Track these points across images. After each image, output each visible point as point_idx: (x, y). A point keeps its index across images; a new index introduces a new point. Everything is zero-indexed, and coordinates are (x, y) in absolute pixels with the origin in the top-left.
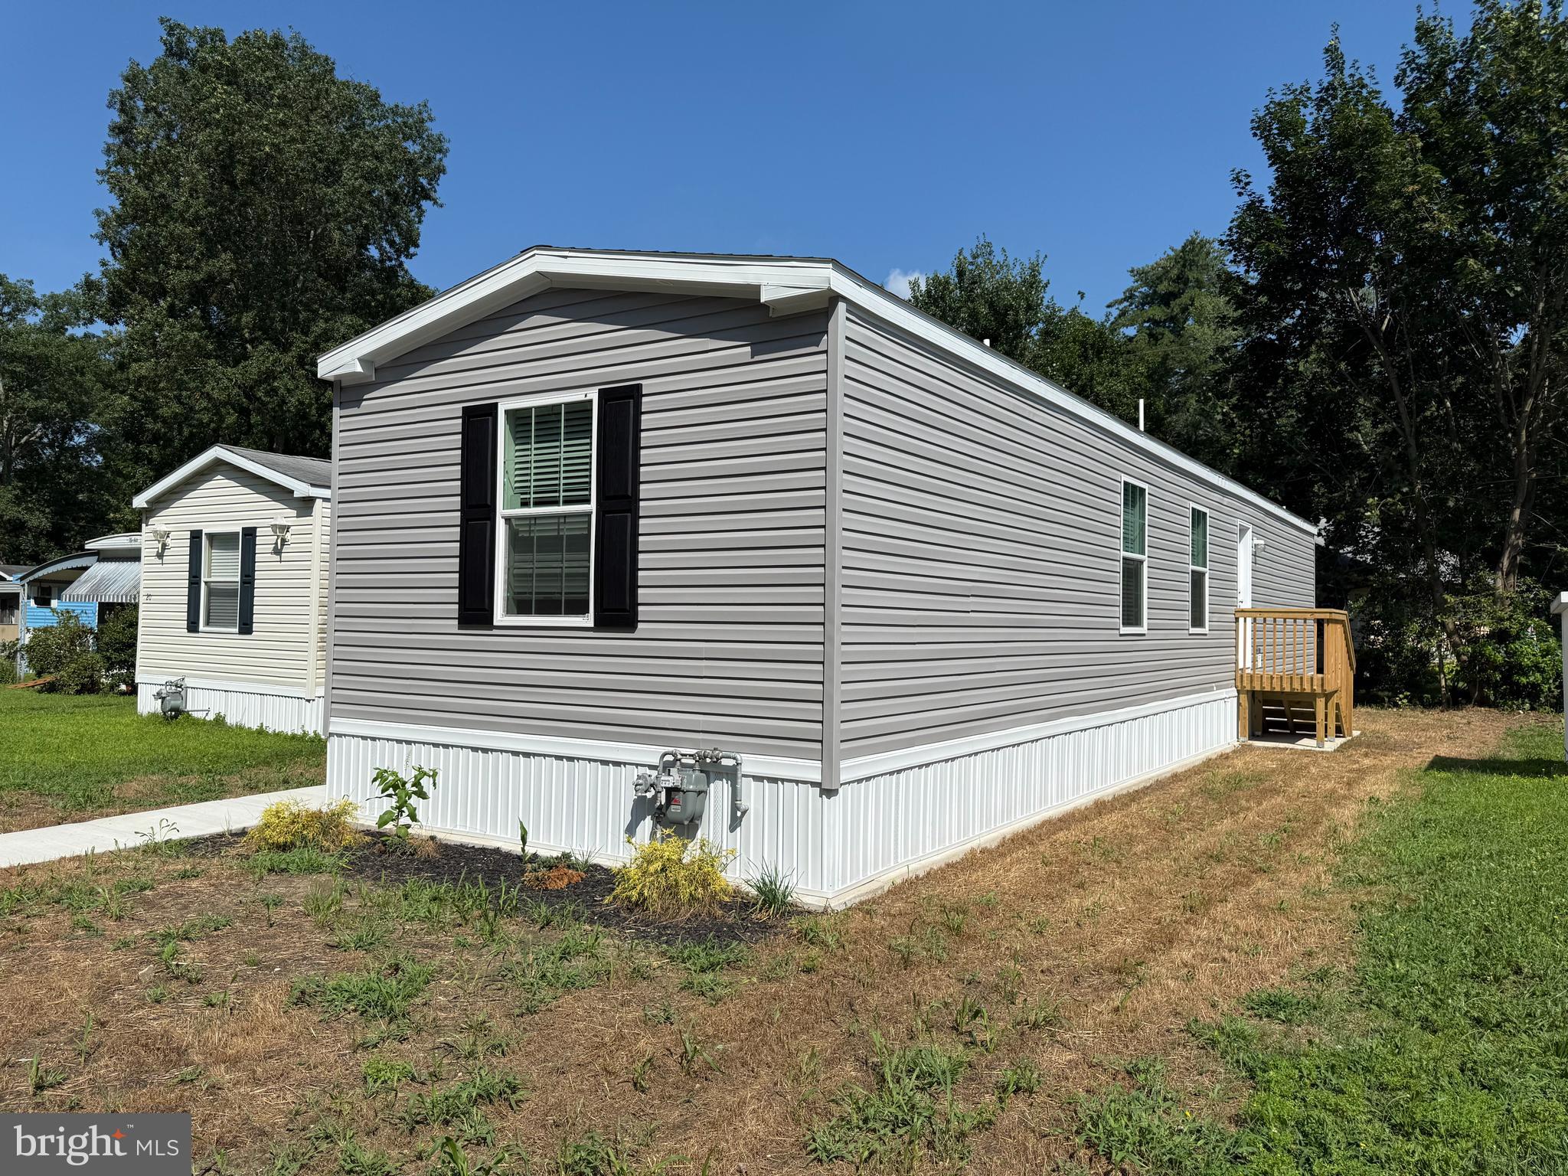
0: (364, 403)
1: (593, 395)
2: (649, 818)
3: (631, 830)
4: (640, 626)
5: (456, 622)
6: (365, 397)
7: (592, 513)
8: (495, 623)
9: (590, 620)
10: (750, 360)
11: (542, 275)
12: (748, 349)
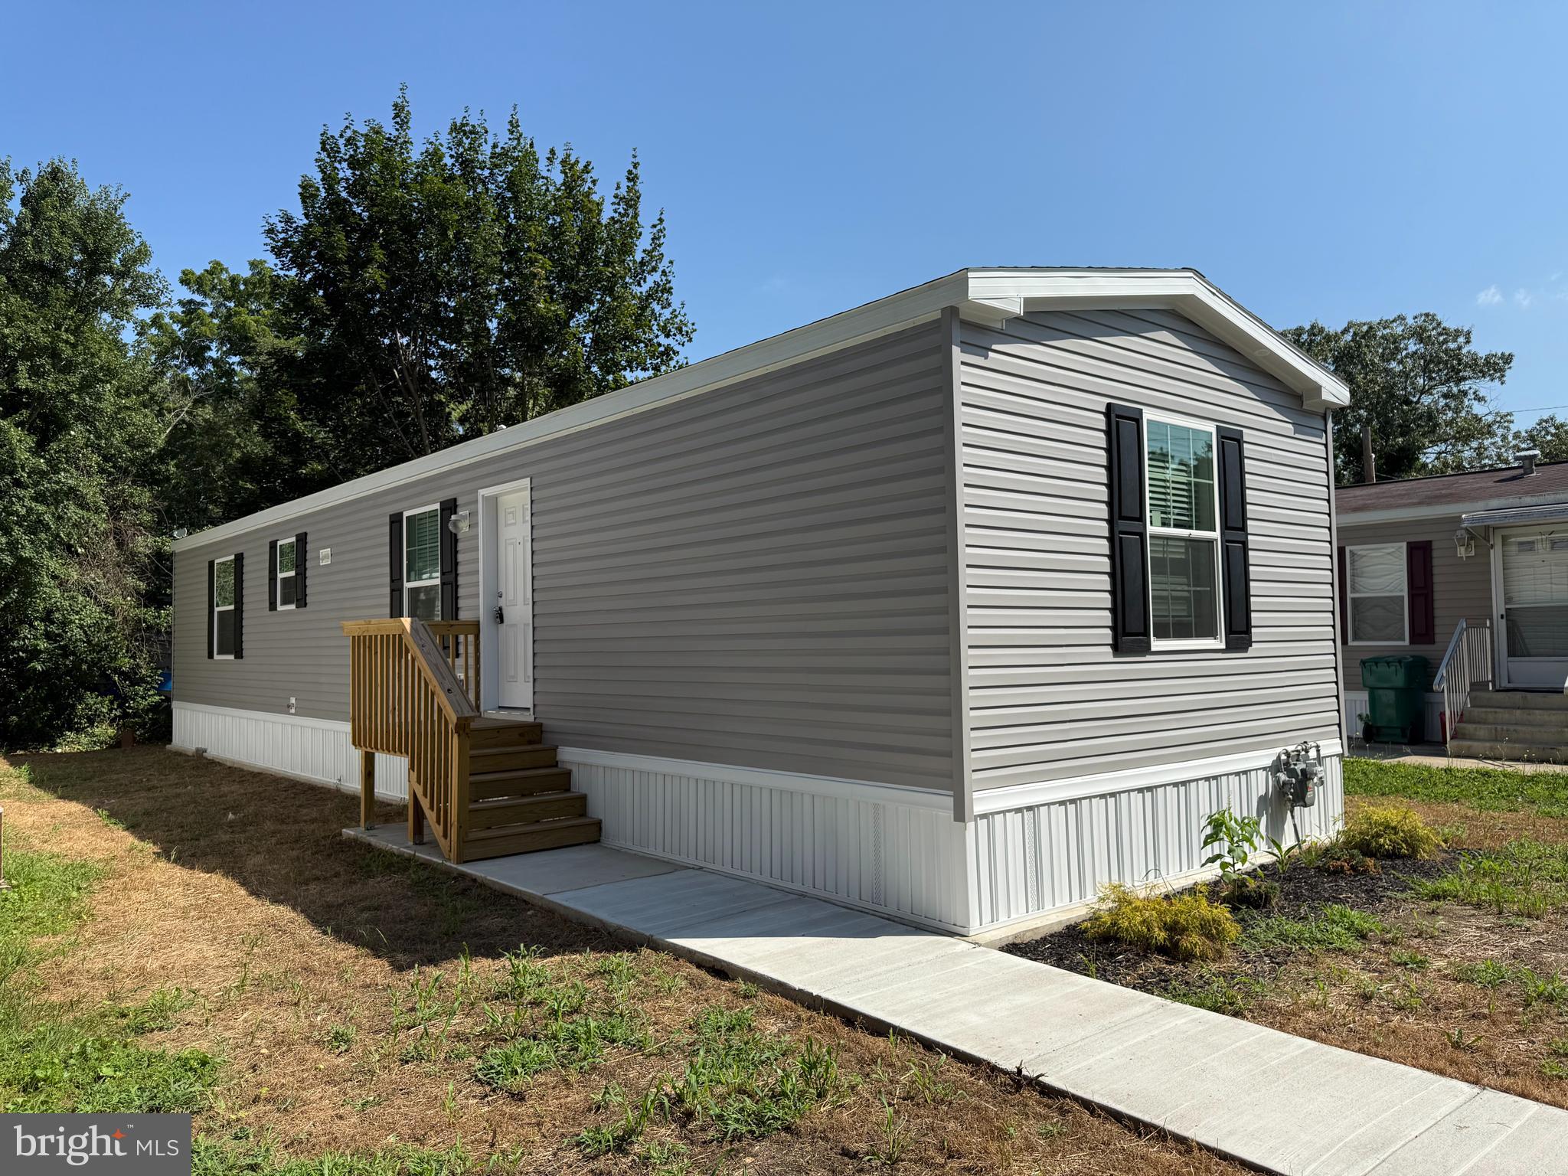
0: (990, 354)
1: (1212, 429)
4: (1253, 645)
5: (1109, 649)
6: (994, 347)
7: (1216, 540)
8: (1153, 649)
9: (1221, 642)
10: (1292, 435)
11: (1191, 299)
12: (1290, 426)
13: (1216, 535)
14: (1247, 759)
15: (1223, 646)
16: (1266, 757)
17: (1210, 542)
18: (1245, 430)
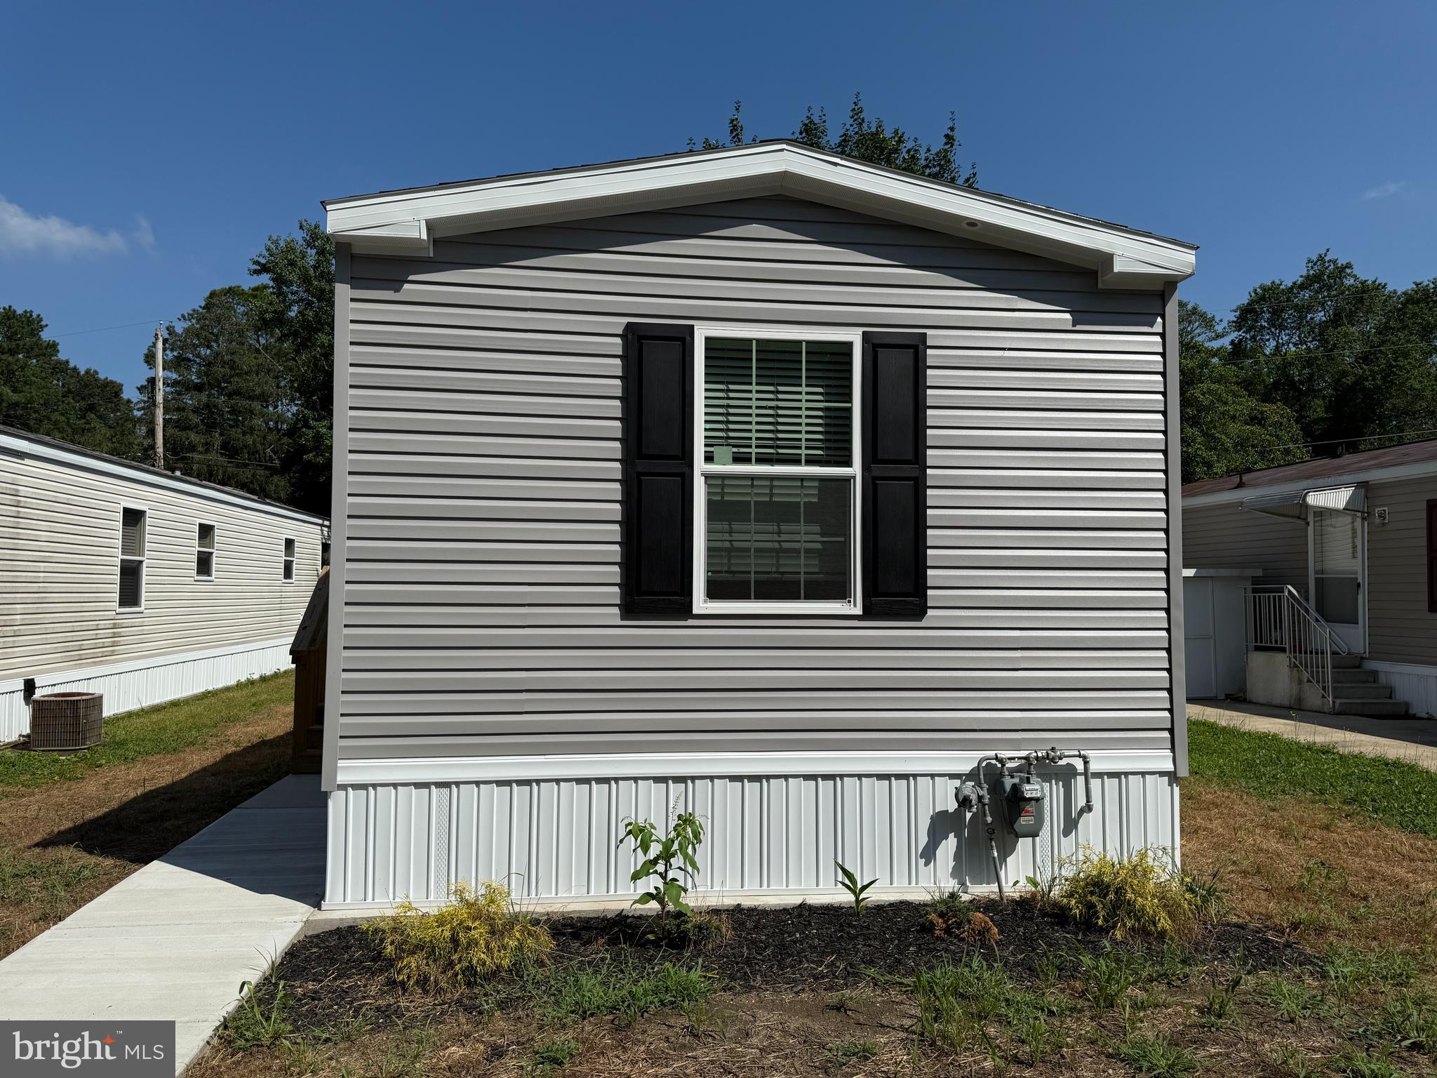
0: (406, 286)
1: (854, 337)
2: (952, 835)
3: (929, 854)
4: (930, 612)
5: (616, 610)
6: (411, 278)
7: (854, 478)
8: (696, 611)
9: (855, 606)
10: (1071, 328)
11: (785, 177)
12: (1068, 316)
13: (856, 469)
14: (906, 759)
15: (858, 611)
16: (965, 761)
17: (847, 481)
18: (929, 332)
